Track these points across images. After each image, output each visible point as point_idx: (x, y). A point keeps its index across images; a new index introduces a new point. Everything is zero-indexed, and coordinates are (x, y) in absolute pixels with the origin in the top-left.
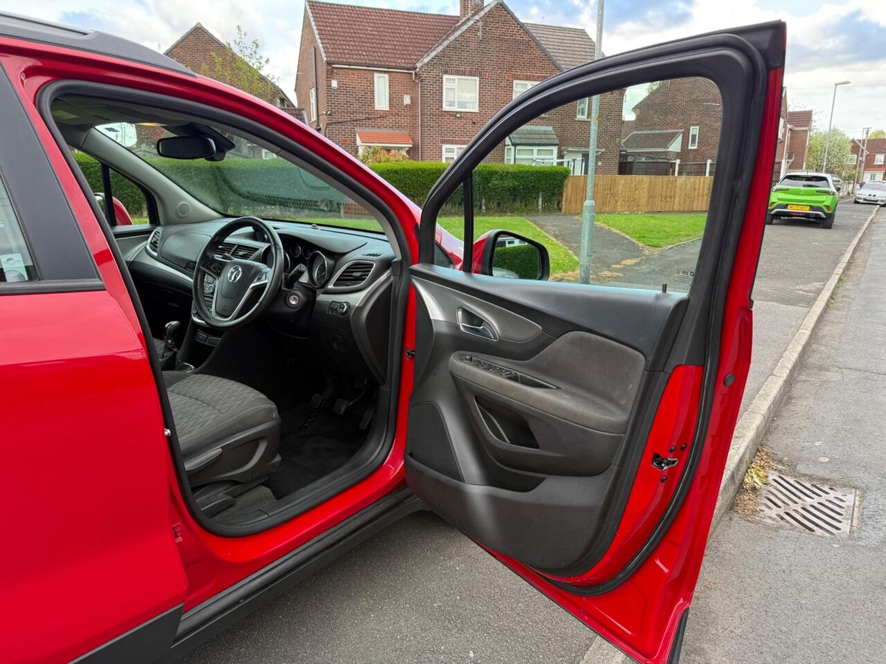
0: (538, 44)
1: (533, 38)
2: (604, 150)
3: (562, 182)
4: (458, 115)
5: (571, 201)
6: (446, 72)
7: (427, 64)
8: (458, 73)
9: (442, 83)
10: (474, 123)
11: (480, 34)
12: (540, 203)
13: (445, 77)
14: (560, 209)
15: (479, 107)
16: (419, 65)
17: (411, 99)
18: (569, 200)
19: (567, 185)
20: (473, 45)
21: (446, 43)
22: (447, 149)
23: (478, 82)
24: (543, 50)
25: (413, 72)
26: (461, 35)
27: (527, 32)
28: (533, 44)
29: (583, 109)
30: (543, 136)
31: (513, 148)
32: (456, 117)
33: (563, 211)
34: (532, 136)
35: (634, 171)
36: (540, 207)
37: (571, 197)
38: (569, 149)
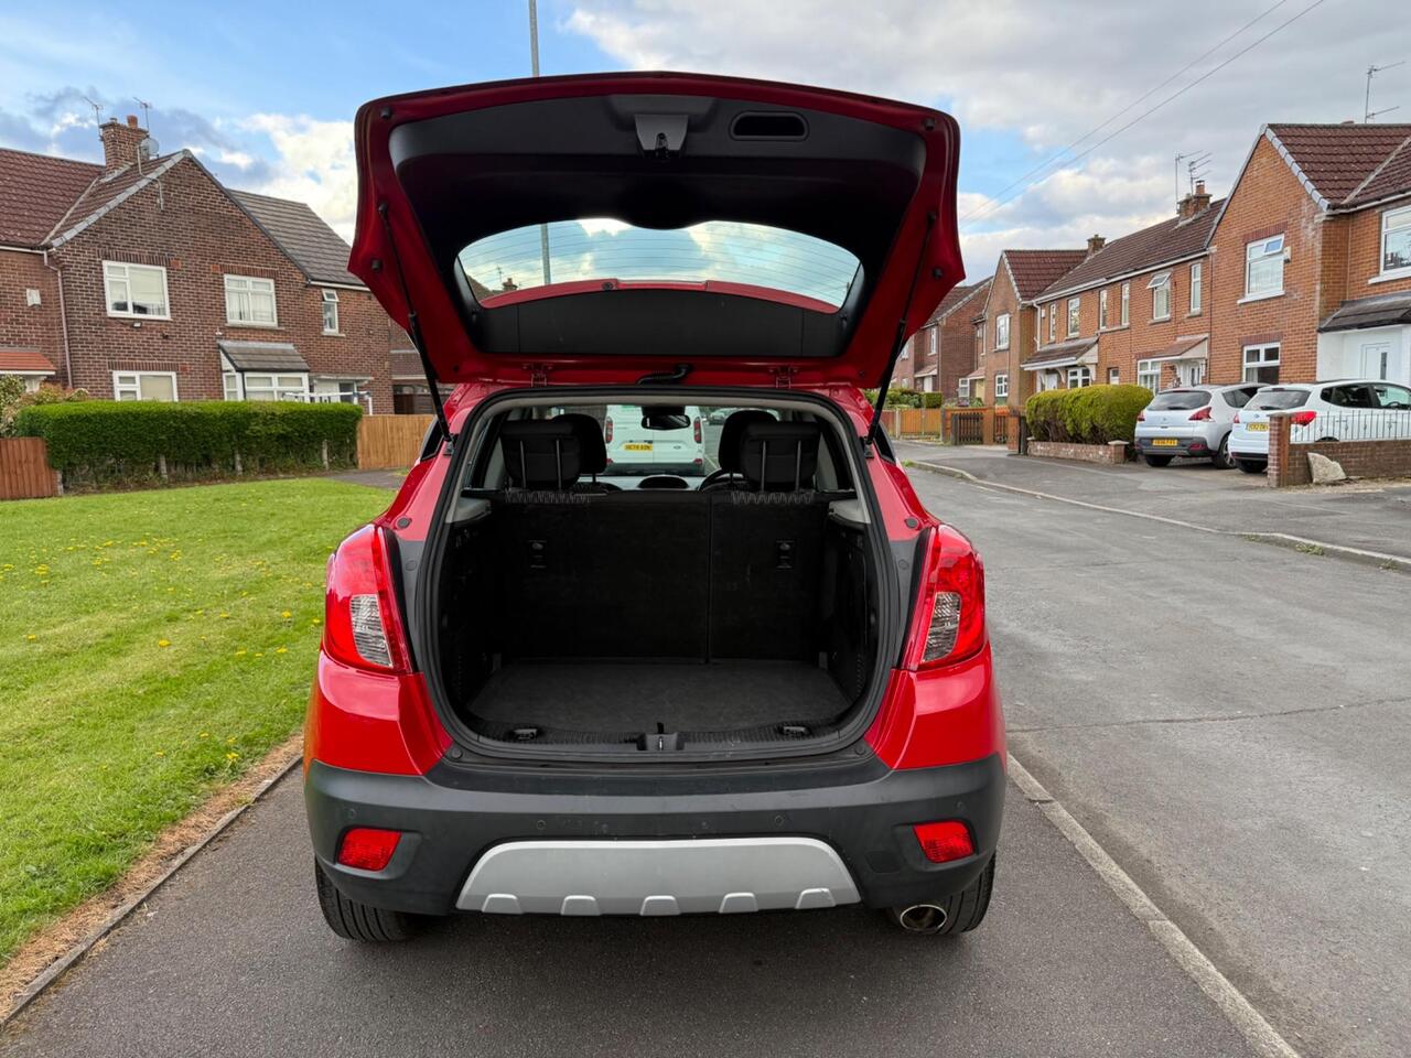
0: (256, 225)
1: (247, 214)
2: (372, 378)
3: (354, 424)
4: (137, 325)
5: (369, 453)
6: (107, 257)
7: (71, 242)
8: (127, 259)
9: (102, 273)
10: (166, 337)
11: (160, 200)
12: (325, 456)
13: (106, 263)
14: (355, 465)
15: (171, 312)
16: (56, 242)
17: (41, 295)
18: (366, 451)
19: (360, 429)
20: (150, 217)
21: (102, 211)
22: (120, 378)
23: (165, 275)
24: (265, 233)
25: (45, 253)
26: (127, 201)
27: (237, 205)
28: (249, 223)
29: (330, 320)
30: (283, 358)
31: (238, 375)
32: (132, 326)
33: (360, 467)
34: (265, 358)
35: (416, 408)
36: (326, 463)
37: (368, 445)
38: (323, 377)
